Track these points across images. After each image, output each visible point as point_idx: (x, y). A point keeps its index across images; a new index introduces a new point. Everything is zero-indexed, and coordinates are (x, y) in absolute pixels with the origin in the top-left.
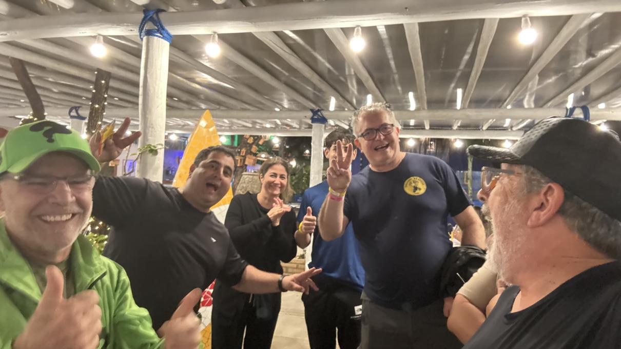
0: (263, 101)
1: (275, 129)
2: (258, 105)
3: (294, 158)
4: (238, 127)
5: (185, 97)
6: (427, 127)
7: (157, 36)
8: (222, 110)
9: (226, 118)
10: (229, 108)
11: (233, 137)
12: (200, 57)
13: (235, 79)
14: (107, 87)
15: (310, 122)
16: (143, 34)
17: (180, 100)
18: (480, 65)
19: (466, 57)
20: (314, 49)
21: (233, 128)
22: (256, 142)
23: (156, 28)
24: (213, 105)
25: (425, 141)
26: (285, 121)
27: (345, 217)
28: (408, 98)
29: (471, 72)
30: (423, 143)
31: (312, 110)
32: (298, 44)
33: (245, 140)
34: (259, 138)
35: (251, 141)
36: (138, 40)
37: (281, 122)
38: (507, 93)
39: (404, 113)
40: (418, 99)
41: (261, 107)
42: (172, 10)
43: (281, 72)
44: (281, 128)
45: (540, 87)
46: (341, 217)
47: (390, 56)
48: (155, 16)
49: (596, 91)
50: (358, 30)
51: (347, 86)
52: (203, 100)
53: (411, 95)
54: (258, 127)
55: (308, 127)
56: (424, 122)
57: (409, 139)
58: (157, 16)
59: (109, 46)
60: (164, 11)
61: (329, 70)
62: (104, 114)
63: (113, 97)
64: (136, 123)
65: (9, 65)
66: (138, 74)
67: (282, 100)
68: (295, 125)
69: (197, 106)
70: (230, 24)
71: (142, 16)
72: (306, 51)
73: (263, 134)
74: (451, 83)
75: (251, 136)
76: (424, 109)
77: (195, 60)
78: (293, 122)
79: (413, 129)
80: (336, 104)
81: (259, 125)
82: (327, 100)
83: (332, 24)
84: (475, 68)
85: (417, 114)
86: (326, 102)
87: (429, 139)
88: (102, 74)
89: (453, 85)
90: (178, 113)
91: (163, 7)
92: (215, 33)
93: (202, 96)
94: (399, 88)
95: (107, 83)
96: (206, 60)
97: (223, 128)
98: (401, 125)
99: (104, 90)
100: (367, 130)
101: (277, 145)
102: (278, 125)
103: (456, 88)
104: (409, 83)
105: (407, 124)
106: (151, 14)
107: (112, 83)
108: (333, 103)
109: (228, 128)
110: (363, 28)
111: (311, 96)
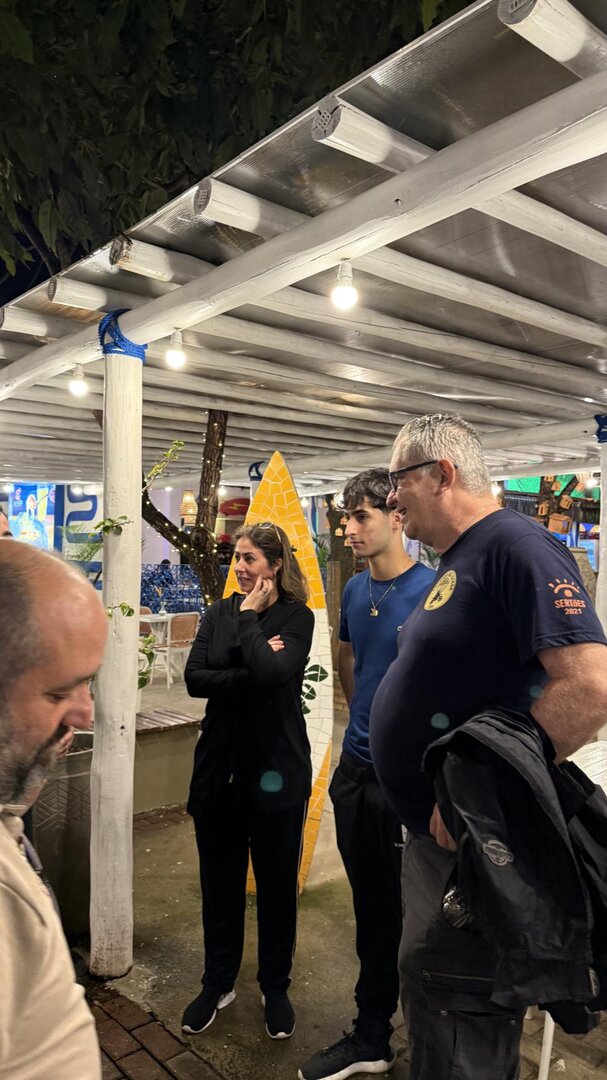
7: (116, 352)
23: (112, 339)
31: (598, 417)
48: (112, 322)
50: (343, 267)
58: (116, 320)
60: (127, 310)
92: (176, 328)
99: (218, 437)
109: (502, 468)
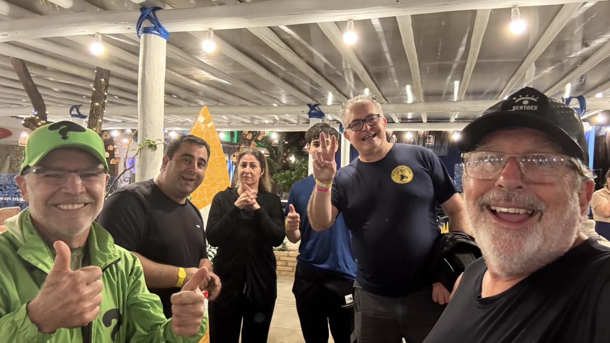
0: (260, 97)
1: (274, 124)
2: (255, 101)
3: (293, 153)
4: (237, 123)
5: (184, 94)
6: (425, 120)
7: (154, 33)
8: (221, 106)
9: (224, 114)
10: (227, 104)
11: (232, 134)
12: (198, 54)
13: (232, 75)
14: (107, 86)
15: (307, 116)
16: (140, 31)
17: (179, 98)
18: (474, 57)
19: (462, 49)
20: (311, 44)
21: (231, 124)
22: (255, 137)
23: (153, 25)
24: (212, 101)
25: (424, 134)
26: (283, 117)
27: (334, 207)
28: (405, 91)
29: (466, 63)
30: (421, 136)
31: (309, 105)
32: (293, 38)
33: (244, 136)
34: (258, 134)
35: (249, 137)
36: (135, 37)
37: (279, 118)
38: (503, 84)
39: (401, 106)
40: (414, 91)
41: (258, 103)
42: (168, 7)
43: (278, 68)
44: (280, 123)
45: (537, 77)
46: (330, 207)
47: (386, 49)
48: (151, 14)
49: (592, 81)
50: (350, 23)
51: (344, 80)
52: (202, 96)
53: (408, 88)
54: (256, 123)
55: (306, 122)
56: (421, 115)
57: (407, 131)
58: (154, 13)
59: (107, 43)
60: (160, 8)
61: (326, 65)
62: (105, 111)
63: (113, 96)
64: (136, 121)
65: (11, 66)
66: (137, 71)
67: (280, 95)
68: (293, 120)
69: (196, 103)
70: (226, 20)
71: (139, 14)
72: (302, 46)
73: (261, 130)
74: (448, 75)
75: (249, 132)
76: (420, 102)
77: (192, 57)
78: (292, 118)
79: (410, 122)
80: (333, 99)
81: (258, 121)
82: (325, 95)
83: (325, 19)
84: (469, 60)
85: (413, 107)
86: (323, 97)
87: (427, 132)
88: (102, 73)
89: (449, 77)
90: (177, 110)
91: (159, 5)
92: (210, 29)
93: (201, 93)
94: (396, 81)
95: (107, 81)
96: (203, 56)
97: (222, 124)
98: (398, 119)
99: (104, 88)
100: (354, 121)
101: (276, 141)
102: (277, 120)
103: (453, 80)
104: (405, 76)
105: (405, 117)
106: (147, 12)
107: (112, 82)
108: (330, 98)
109: (227, 124)
110: (355, 21)
111: (308, 91)
